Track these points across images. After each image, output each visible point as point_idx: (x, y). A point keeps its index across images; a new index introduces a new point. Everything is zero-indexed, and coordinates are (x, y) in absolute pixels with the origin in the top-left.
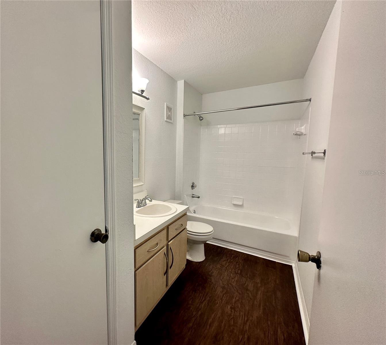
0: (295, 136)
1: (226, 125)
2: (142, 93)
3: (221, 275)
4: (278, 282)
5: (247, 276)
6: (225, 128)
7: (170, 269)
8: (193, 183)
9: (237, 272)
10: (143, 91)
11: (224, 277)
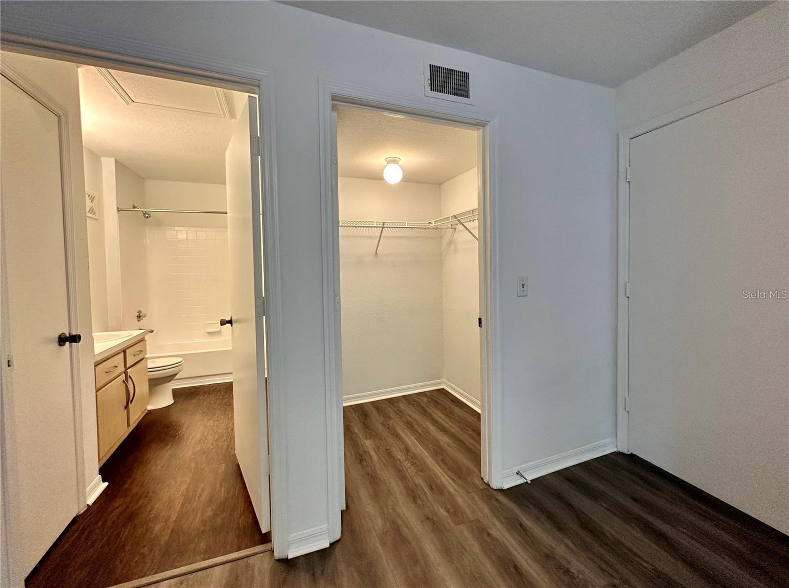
1: (187, 228)
6: (187, 231)
7: (131, 403)
8: (140, 312)
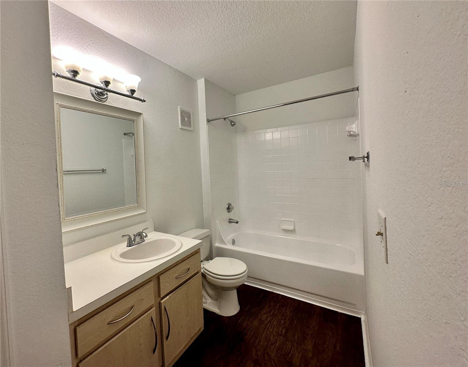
0: (350, 138)
2: (133, 94)
3: (257, 338)
4: (338, 348)
5: (293, 339)
6: (272, 132)
7: (167, 340)
8: (229, 205)
9: (280, 332)
10: (133, 91)
11: (261, 341)
